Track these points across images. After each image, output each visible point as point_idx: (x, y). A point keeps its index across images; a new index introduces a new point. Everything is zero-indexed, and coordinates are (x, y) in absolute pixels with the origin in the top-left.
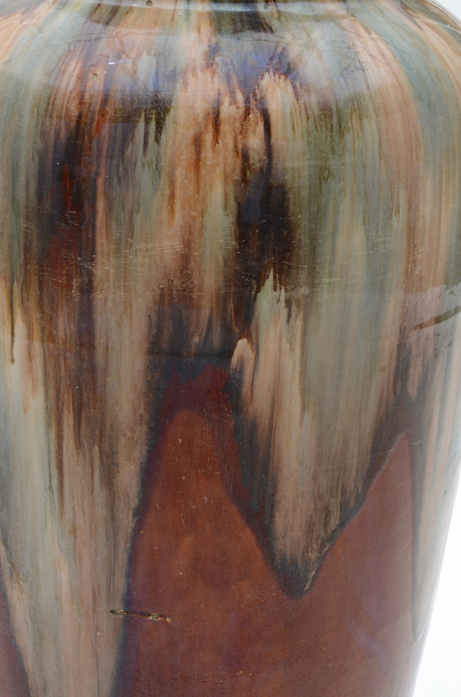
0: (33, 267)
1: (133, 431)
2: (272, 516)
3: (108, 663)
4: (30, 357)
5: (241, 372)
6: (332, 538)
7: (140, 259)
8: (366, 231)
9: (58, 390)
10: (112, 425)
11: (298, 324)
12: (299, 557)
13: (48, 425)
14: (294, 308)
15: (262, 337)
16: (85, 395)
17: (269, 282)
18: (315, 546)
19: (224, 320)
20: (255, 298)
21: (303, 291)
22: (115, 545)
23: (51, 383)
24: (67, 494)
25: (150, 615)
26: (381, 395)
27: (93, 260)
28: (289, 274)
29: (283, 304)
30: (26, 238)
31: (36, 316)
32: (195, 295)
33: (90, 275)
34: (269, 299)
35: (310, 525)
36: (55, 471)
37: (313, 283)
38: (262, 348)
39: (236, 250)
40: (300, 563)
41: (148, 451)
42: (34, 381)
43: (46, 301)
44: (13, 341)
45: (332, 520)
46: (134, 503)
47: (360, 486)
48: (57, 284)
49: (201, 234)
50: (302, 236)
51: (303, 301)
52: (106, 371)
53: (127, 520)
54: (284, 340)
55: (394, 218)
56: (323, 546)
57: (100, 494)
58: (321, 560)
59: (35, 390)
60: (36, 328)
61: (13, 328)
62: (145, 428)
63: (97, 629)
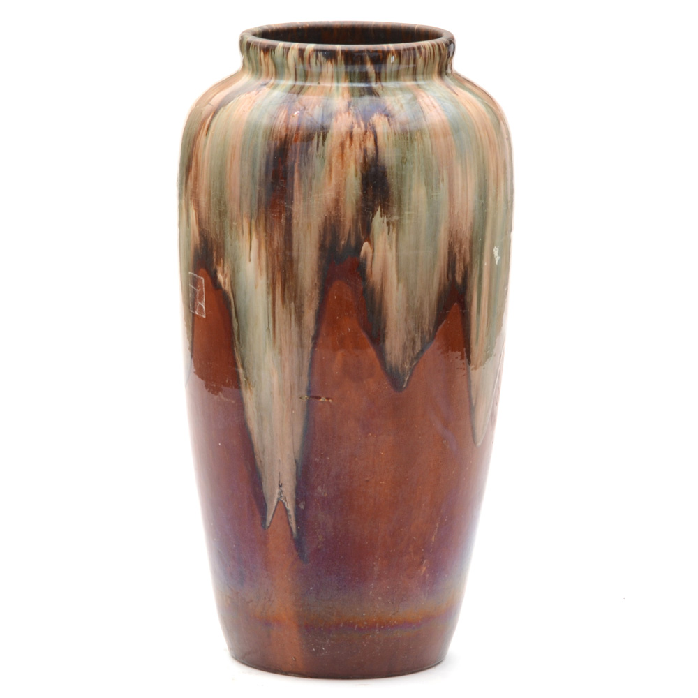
0: (262, 209)
1: (312, 293)
2: (384, 341)
3: (299, 429)
4: (259, 257)
5: (366, 260)
6: (417, 357)
7: (315, 202)
8: (427, 189)
9: (273, 273)
10: (301, 291)
11: (394, 235)
12: (399, 367)
13: (268, 293)
14: (391, 227)
15: (376, 241)
16: (287, 274)
17: (378, 213)
18: (408, 361)
19: (356, 232)
20: (371, 221)
21: (395, 218)
22: (302, 357)
23: (270, 270)
24: (277, 331)
25: (320, 398)
26: (440, 278)
27: (292, 204)
28: (388, 209)
29: (385, 224)
30: (259, 195)
31: (263, 234)
32: (342, 219)
33: (291, 211)
34: (378, 221)
35: (405, 347)
36: (271, 319)
37: (400, 214)
38: (376, 247)
39: (361, 197)
40: (400, 371)
41: (319, 303)
42: (261, 270)
43: (268, 226)
44: (250, 249)
45: (417, 347)
46: (312, 333)
47: (431, 329)
48: (274, 217)
49: (345, 189)
50: (394, 191)
51: (395, 223)
52: (298, 261)
53: (308, 342)
54: (387, 243)
55: (441, 184)
56: (412, 362)
57: (295, 328)
58: (412, 370)
59: (261, 275)
60: (263, 241)
61: (251, 243)
62: (317, 291)
63: (293, 409)
